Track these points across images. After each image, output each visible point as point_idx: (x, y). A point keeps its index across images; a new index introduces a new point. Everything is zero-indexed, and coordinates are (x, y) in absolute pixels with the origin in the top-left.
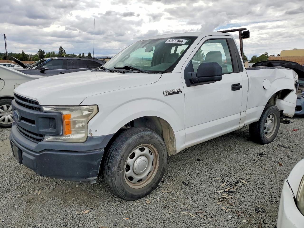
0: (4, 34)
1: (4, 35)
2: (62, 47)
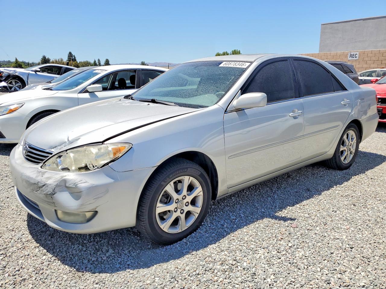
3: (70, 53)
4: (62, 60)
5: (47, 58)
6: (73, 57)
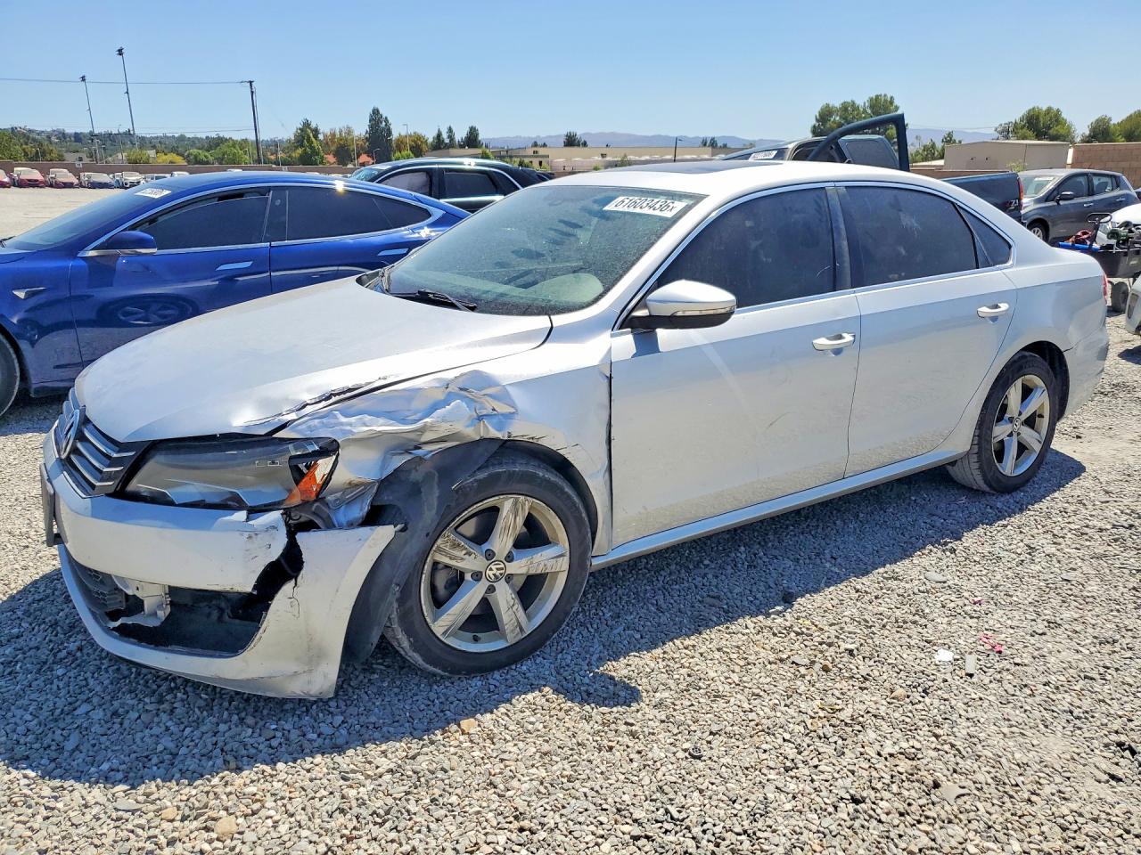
0: (251, 82)
1: (251, 85)
2: (378, 111)
3: (376, 112)
4: (349, 132)
5: (313, 125)
6: (384, 123)
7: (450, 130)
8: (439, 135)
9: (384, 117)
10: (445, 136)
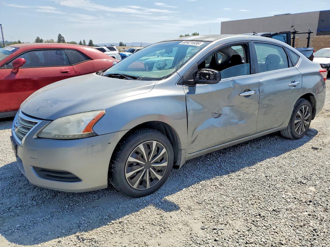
1: (1, 26)
3: (60, 35)
7: (84, 41)
8: (81, 42)
9: (62, 36)
10: (82, 42)
